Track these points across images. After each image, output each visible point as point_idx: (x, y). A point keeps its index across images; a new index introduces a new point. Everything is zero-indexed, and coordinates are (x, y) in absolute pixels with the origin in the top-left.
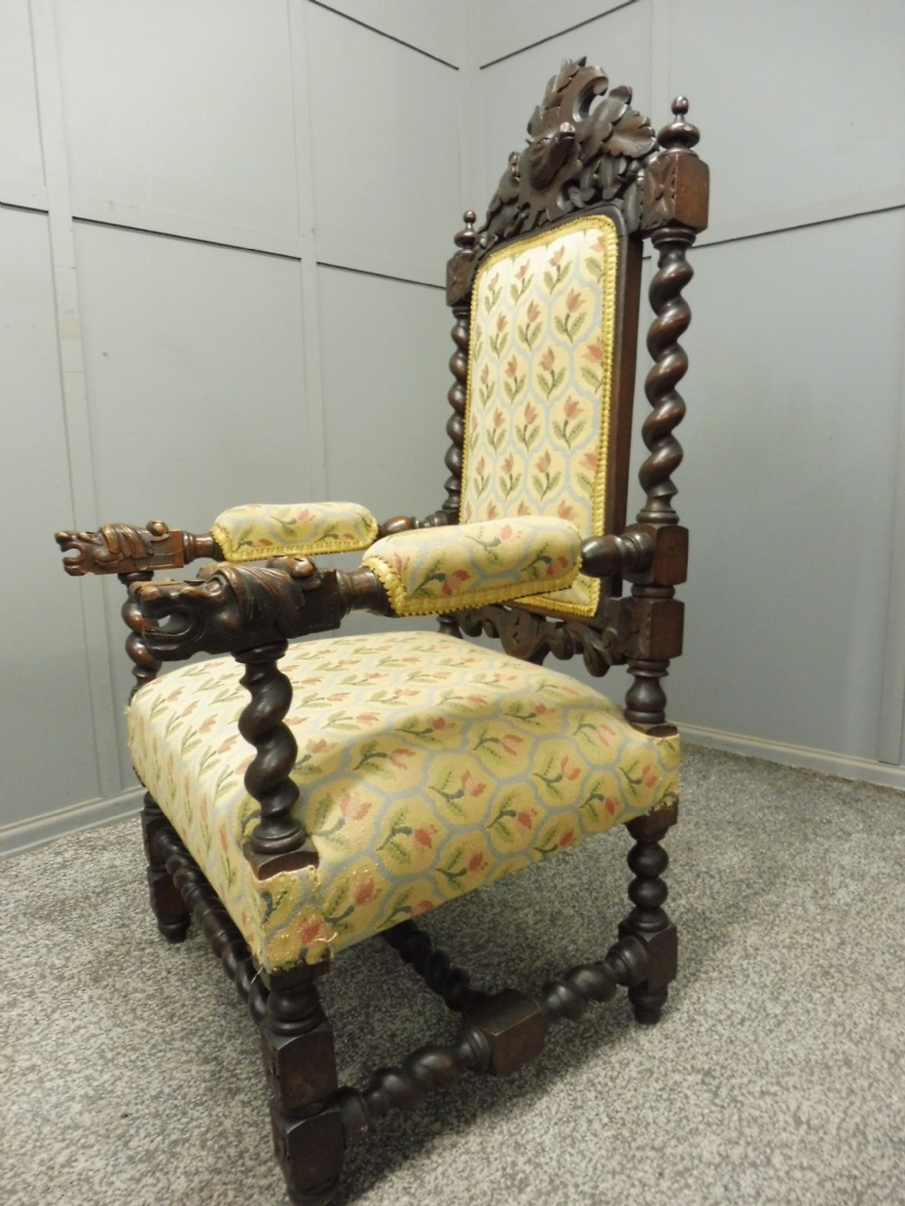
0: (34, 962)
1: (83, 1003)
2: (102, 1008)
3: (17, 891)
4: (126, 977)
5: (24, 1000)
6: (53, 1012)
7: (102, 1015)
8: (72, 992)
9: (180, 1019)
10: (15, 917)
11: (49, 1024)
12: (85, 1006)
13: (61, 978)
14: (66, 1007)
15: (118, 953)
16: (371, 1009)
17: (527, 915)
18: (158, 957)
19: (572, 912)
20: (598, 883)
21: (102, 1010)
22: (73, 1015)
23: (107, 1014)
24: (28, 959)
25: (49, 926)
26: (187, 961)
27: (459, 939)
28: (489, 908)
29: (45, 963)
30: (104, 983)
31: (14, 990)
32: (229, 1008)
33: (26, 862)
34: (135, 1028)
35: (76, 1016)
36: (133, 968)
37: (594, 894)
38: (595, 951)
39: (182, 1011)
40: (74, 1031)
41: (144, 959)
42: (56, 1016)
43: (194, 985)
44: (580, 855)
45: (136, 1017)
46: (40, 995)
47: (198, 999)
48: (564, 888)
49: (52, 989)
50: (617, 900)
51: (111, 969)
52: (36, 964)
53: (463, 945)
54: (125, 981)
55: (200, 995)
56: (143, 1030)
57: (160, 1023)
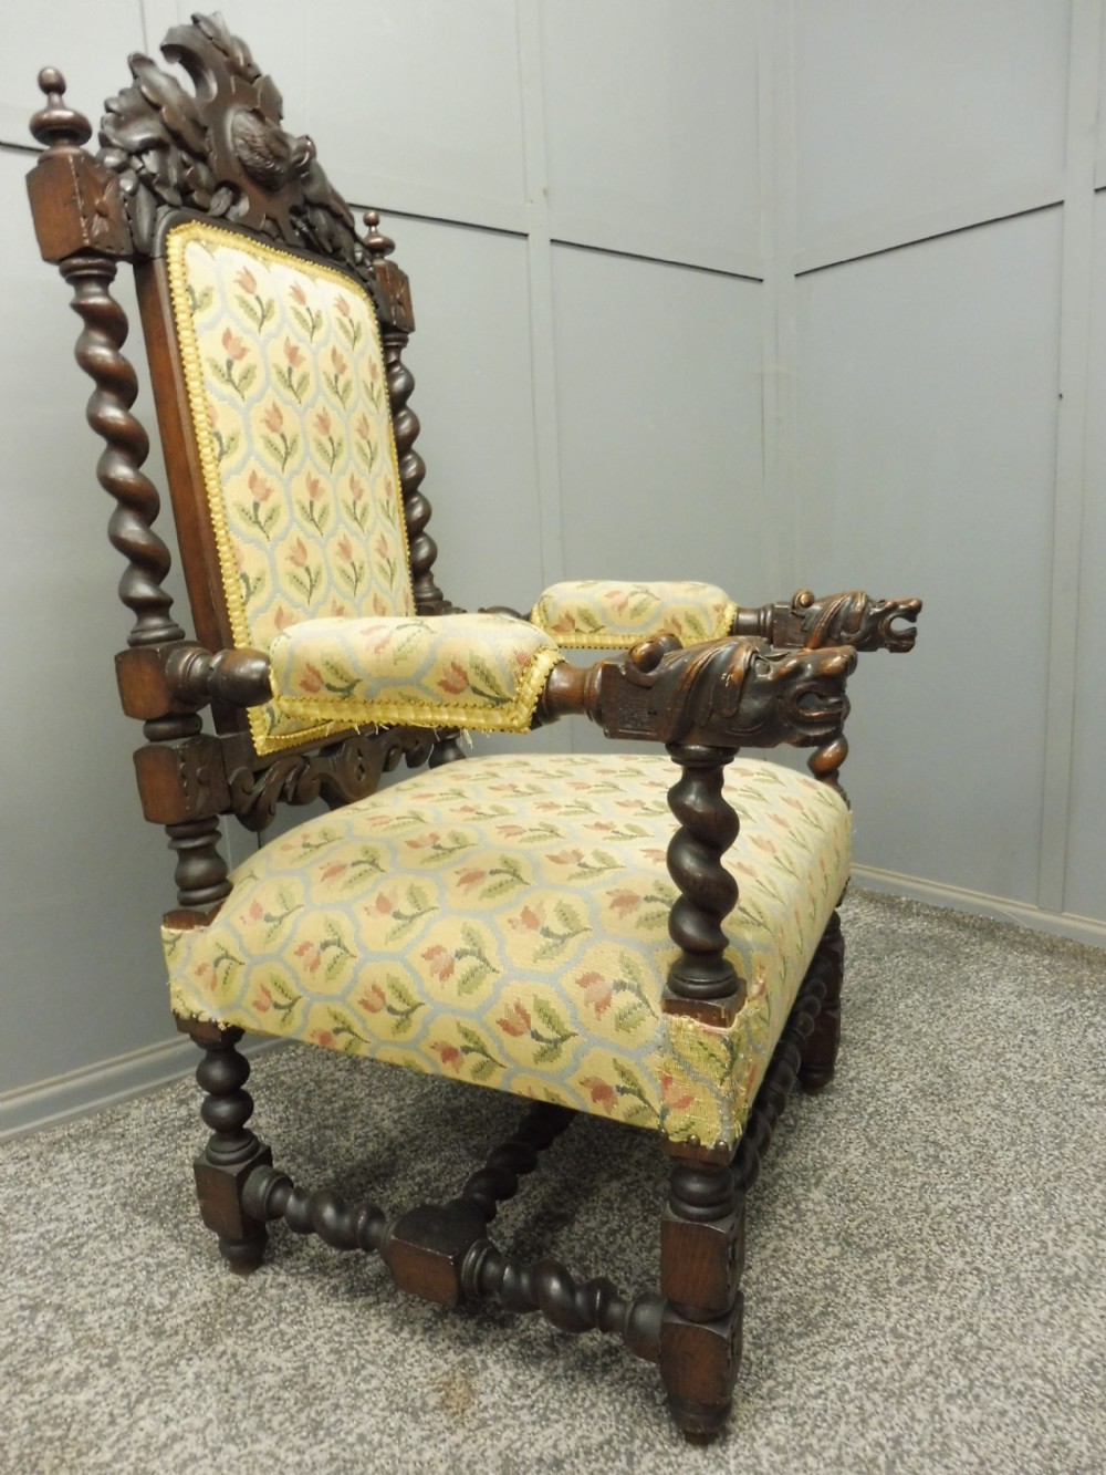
0: (125, 1296)
1: (185, 1387)
2: (212, 1401)
3: (120, 1163)
4: (254, 1340)
5: (99, 1372)
6: (138, 1401)
7: (210, 1415)
8: (171, 1362)
9: (328, 1434)
10: (110, 1209)
11: (130, 1427)
12: (188, 1392)
13: (158, 1333)
14: (158, 1393)
15: (248, 1290)
16: (638, 1443)
17: (885, 1262)
18: (305, 1302)
19: (960, 1264)
20: (997, 1206)
21: (212, 1407)
22: (169, 1410)
23: (217, 1413)
24: (118, 1290)
25: (155, 1232)
26: (347, 1314)
27: (775, 1305)
28: (821, 1245)
29: (140, 1302)
30: (220, 1348)
31: (91, 1350)
32: (407, 1417)
33: (138, 1112)
34: (257, 1447)
35: (172, 1412)
36: (266, 1322)
37: (994, 1229)
38: (1013, 1353)
39: (333, 1419)
40: (165, 1445)
41: (285, 1304)
42: (142, 1409)
43: (355, 1363)
44: (963, 1151)
45: (261, 1426)
46: (125, 1364)
47: (359, 1395)
48: (942, 1213)
49: (144, 1354)
50: (1035, 1245)
51: (234, 1320)
52: (128, 1303)
53: (782, 1317)
54: (252, 1345)
55: (363, 1387)
56: (270, 1454)
57: (297, 1441)
